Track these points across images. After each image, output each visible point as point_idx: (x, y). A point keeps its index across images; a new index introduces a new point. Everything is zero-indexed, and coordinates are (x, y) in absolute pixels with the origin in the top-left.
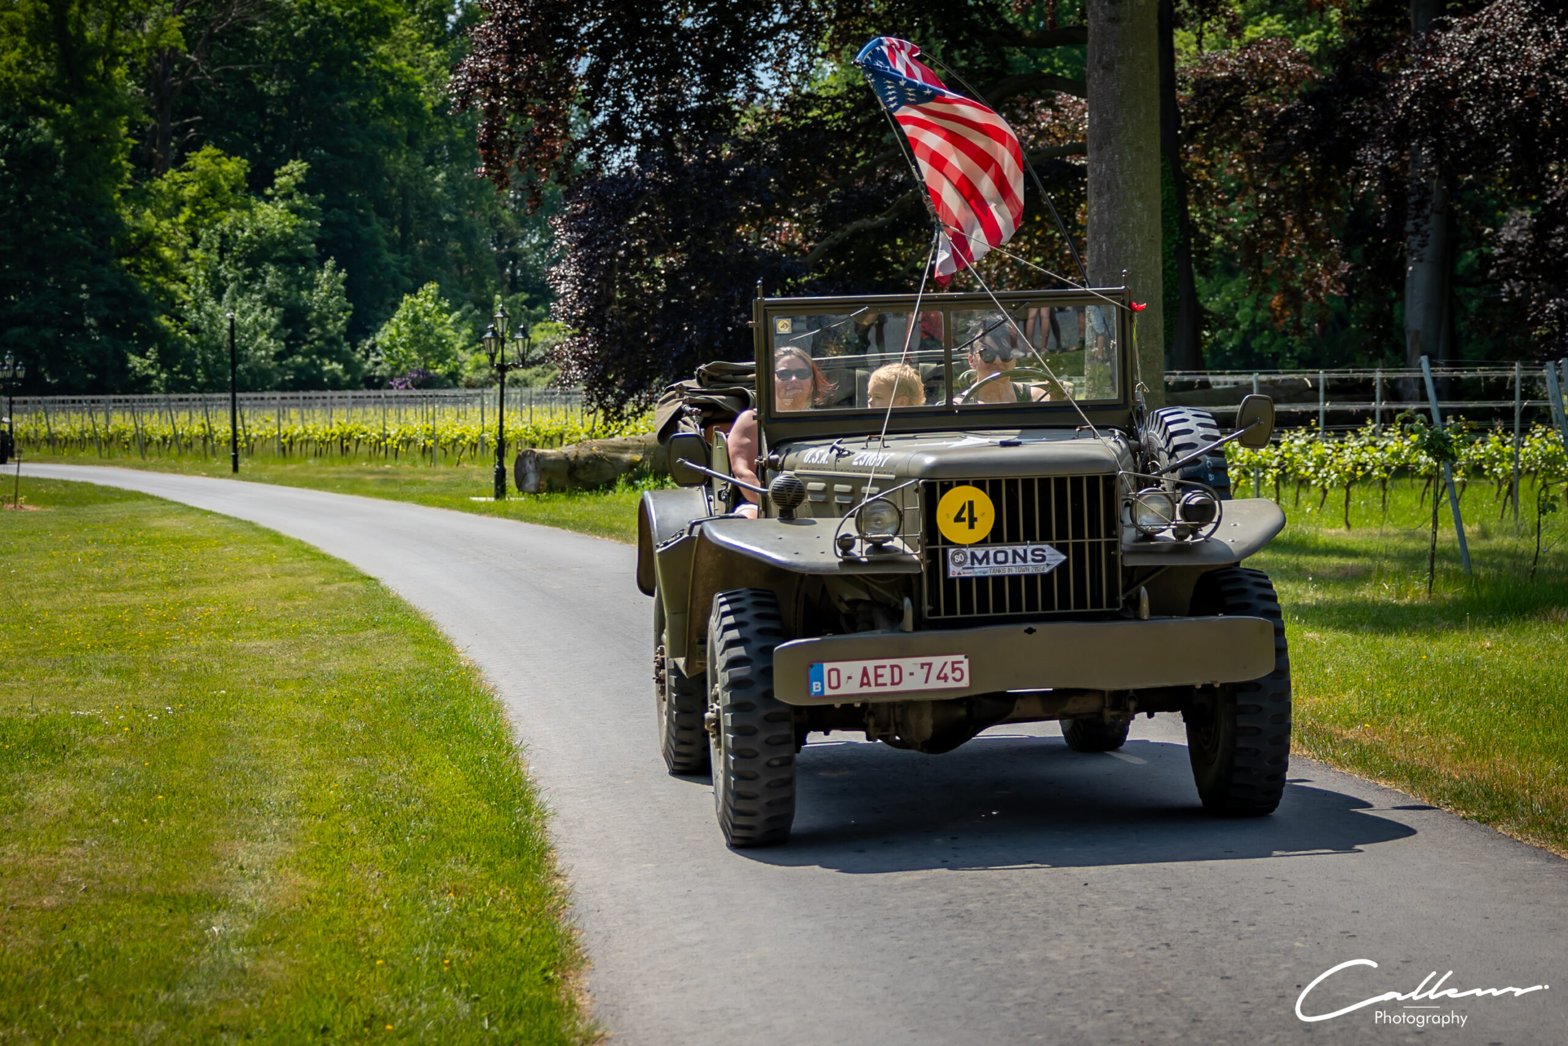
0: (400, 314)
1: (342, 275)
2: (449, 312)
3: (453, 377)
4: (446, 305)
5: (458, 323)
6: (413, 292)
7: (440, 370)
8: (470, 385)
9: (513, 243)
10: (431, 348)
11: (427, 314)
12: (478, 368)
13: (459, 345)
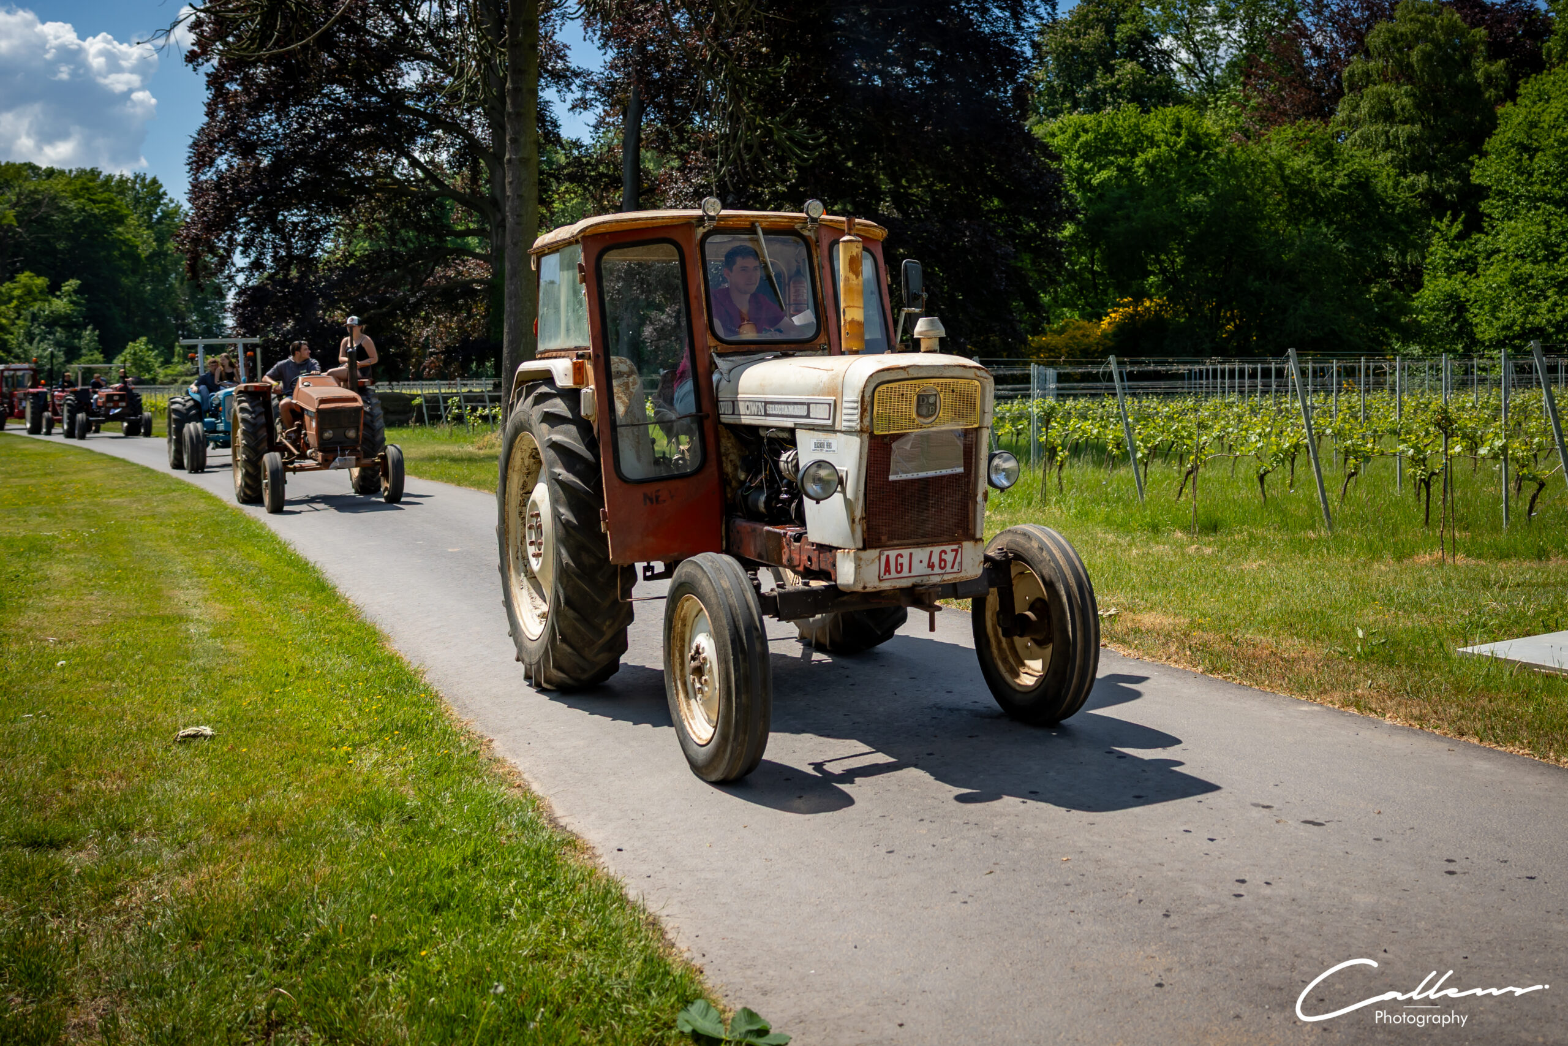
0: (127, 351)
1: (97, 332)
2: (152, 350)
3: (154, 381)
4: (151, 347)
5: (156, 356)
6: (134, 341)
7: (147, 376)
8: (162, 383)
9: (183, 319)
10: (142, 366)
11: (141, 351)
12: (166, 376)
13: (157, 365)
